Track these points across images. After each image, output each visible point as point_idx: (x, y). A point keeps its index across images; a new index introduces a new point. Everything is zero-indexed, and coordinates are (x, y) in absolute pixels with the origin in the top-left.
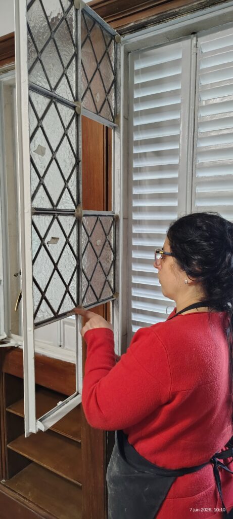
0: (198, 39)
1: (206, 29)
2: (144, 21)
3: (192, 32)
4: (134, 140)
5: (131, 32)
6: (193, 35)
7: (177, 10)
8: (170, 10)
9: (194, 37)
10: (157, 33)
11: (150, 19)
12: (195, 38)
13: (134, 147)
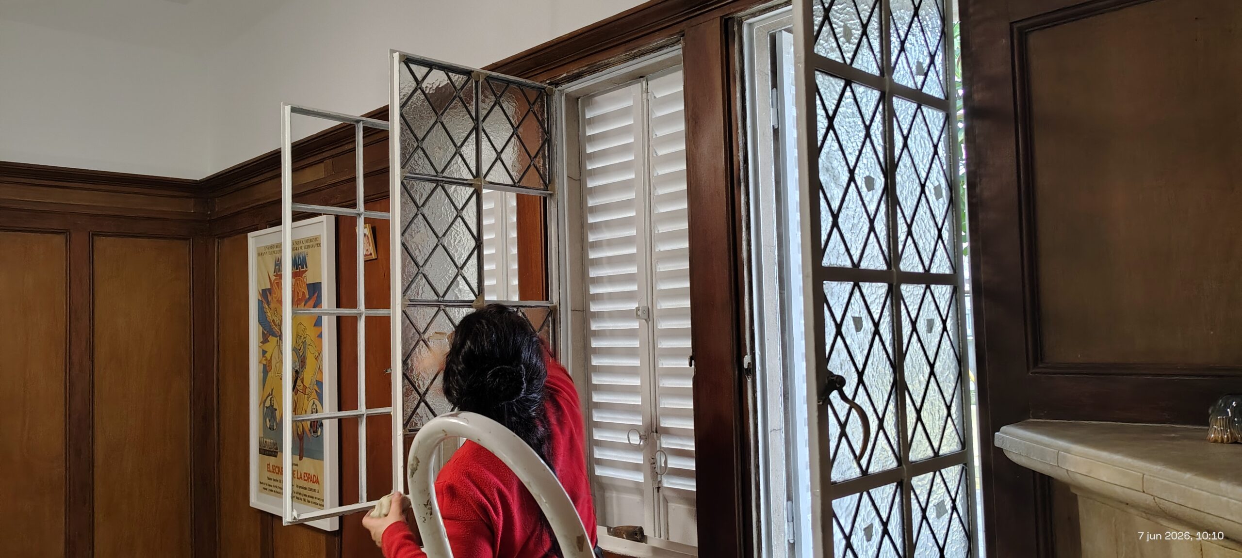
0: (649, 83)
1: (653, 73)
2: (575, 71)
3: (639, 76)
4: (589, 205)
5: (568, 82)
6: (642, 79)
7: (606, 61)
8: (599, 61)
9: (644, 80)
10: (596, 82)
11: (581, 70)
12: (644, 83)
13: (588, 215)
